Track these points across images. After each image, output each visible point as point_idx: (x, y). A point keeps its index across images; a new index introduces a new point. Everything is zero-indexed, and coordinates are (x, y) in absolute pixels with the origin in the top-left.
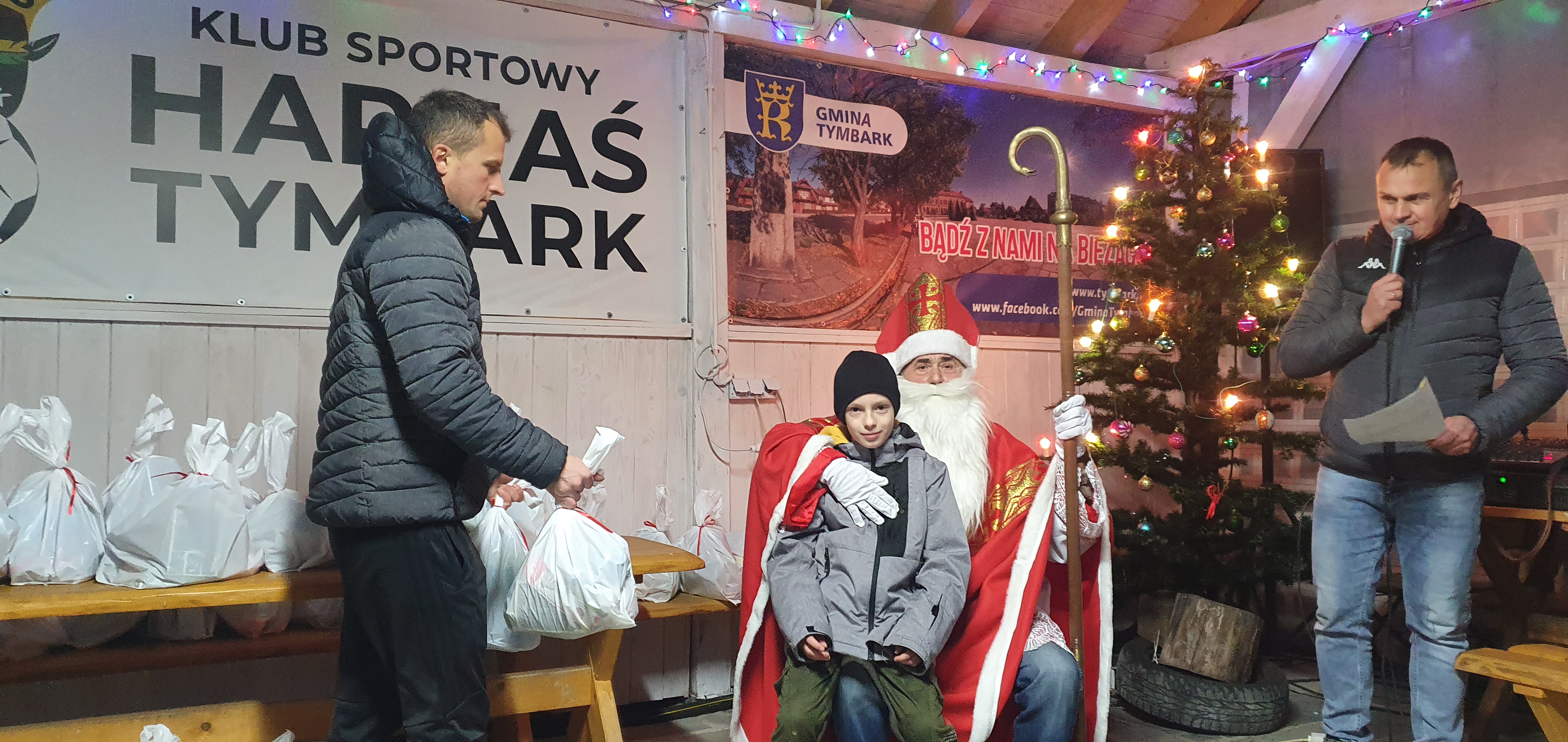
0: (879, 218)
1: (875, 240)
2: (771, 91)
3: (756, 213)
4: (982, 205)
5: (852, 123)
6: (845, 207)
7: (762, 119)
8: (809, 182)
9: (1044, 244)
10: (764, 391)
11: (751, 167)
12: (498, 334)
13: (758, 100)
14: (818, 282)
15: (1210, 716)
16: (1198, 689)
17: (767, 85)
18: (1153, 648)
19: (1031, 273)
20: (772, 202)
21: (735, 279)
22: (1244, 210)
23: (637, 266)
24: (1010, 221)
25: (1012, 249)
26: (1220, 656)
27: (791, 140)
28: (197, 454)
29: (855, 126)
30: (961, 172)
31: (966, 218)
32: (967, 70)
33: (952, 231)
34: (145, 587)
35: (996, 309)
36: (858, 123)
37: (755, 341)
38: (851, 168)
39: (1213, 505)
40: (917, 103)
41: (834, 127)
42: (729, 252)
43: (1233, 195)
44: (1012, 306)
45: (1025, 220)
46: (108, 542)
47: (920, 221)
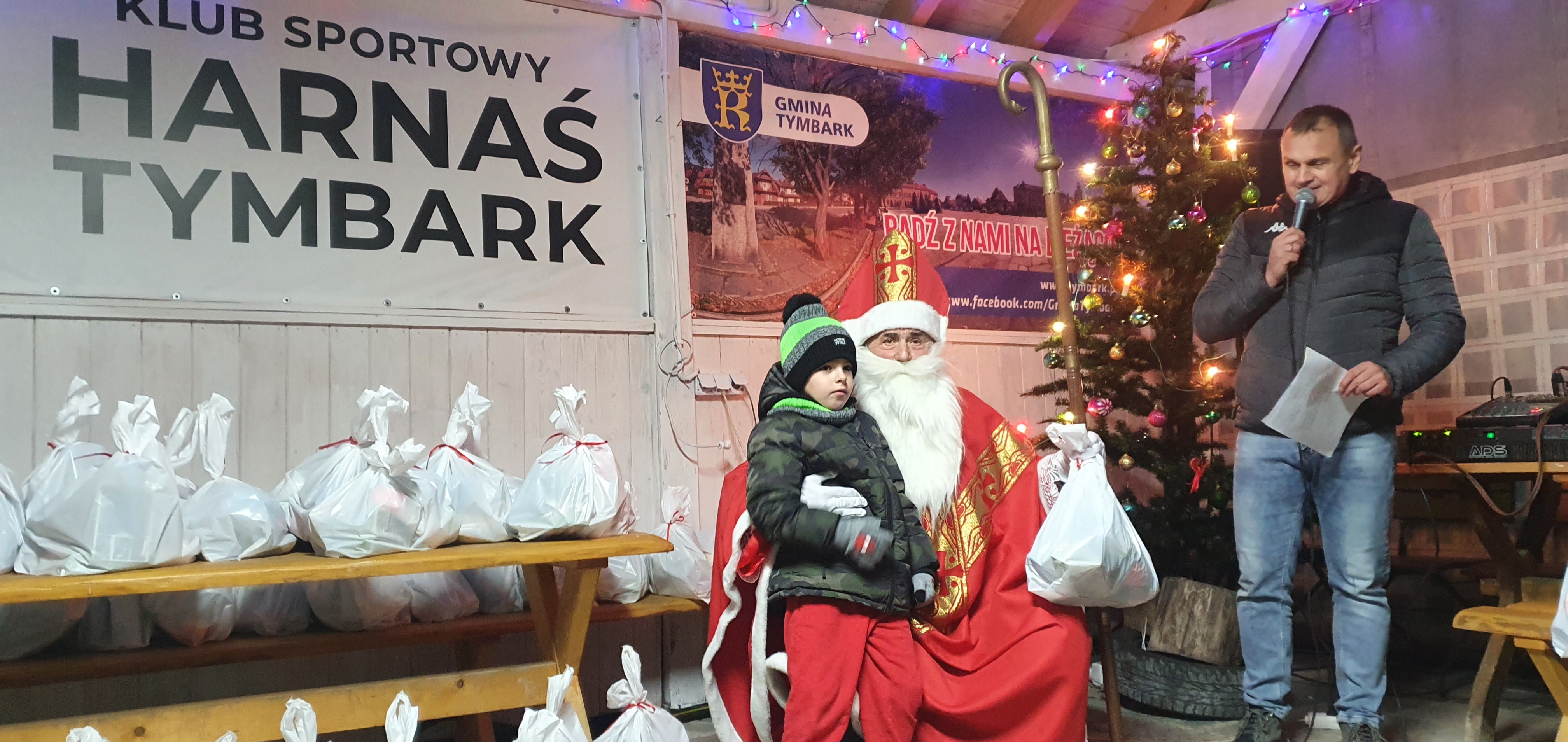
0: (842, 210)
1: (840, 233)
2: (728, 80)
3: (717, 204)
4: (947, 198)
5: (812, 113)
6: (807, 198)
7: (720, 109)
8: (770, 174)
9: (1012, 237)
10: (731, 387)
11: (710, 158)
12: (450, 329)
13: (714, 89)
14: (783, 275)
15: (1204, 700)
16: (1190, 673)
17: (723, 75)
18: (1142, 638)
19: (1000, 266)
20: (733, 194)
21: (698, 273)
22: (1215, 181)
23: (594, 258)
24: (976, 213)
25: (980, 242)
26: (1210, 638)
27: (749, 130)
28: (124, 434)
29: (815, 116)
30: (925, 164)
31: (930, 211)
32: (927, 59)
33: (918, 223)
34: (68, 574)
35: (966, 302)
36: (818, 113)
37: (720, 336)
38: (813, 160)
39: (1196, 478)
40: (877, 95)
41: (794, 117)
42: (690, 244)
43: (1202, 168)
44: (981, 300)
45: (992, 212)
46: (27, 530)
47: (884, 214)
